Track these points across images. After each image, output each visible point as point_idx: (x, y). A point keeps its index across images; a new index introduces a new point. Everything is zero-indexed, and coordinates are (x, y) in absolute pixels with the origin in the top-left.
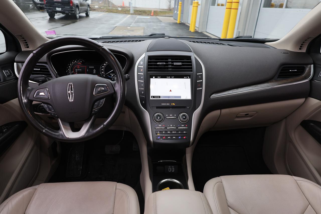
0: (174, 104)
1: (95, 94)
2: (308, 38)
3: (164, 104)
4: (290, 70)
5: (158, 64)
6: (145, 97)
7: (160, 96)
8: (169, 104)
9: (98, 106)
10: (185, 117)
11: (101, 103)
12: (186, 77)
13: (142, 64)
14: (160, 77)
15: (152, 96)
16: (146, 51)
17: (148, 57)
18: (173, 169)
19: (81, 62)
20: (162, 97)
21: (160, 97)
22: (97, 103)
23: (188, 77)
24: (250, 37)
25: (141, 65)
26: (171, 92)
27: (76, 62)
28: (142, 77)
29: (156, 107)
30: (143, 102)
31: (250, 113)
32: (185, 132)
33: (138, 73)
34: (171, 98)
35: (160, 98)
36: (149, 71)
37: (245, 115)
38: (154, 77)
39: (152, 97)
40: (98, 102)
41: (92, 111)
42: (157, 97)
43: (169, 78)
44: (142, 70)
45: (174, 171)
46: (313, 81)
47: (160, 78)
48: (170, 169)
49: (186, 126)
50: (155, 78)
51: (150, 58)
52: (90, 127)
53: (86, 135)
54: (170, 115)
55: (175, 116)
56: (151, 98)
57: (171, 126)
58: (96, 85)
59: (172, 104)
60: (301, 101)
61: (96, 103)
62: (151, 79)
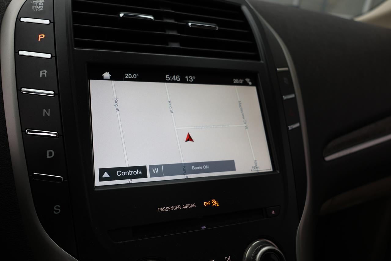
0: (215, 203)
3: (172, 208)
5: (121, 15)
7: (145, 167)
8: (193, 206)
12: (241, 81)
13: (39, 8)
14: (135, 76)
15: (102, 171)
20: (155, 171)
21: (143, 169)
23: (248, 80)
25: (39, 15)
26: (189, 142)
28: (44, 73)
30: (57, 209)
33: (21, 53)
34: (195, 172)
35: (144, 175)
36: (78, 44)
38: (107, 75)
39: (106, 175)
42: (130, 173)
43: (176, 82)
44: (41, 36)
47: (138, 80)
50: (115, 77)
56: (98, 183)
59: (206, 204)
62: (94, 84)
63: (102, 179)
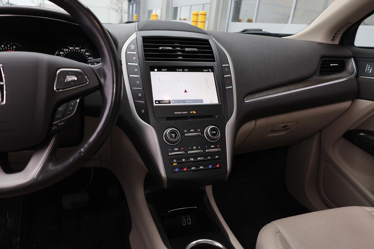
0: (194, 112)
1: (57, 89)
2: (346, 25)
3: (179, 113)
4: (331, 65)
5: (160, 48)
6: (146, 102)
8: (187, 113)
9: (64, 114)
10: (215, 132)
11: (71, 108)
12: (207, 70)
13: (133, 48)
14: (166, 70)
15: (156, 101)
16: (137, 30)
17: (142, 37)
18: (189, 220)
19: (14, 47)
20: (174, 102)
21: (169, 101)
22: (62, 109)
23: (210, 70)
24: (260, 31)
25: (133, 51)
26: (186, 93)
27: (4, 47)
28: (136, 70)
29: (165, 119)
30: (143, 111)
31: (289, 124)
32: (217, 157)
33: (128, 64)
34: (188, 103)
35: (170, 103)
36: (147, 60)
37: (283, 128)
38: (156, 70)
39: (157, 102)
40: (65, 105)
41: (51, 125)
42: (165, 102)
43: (180, 72)
44: (134, 58)
45: (190, 223)
46: (359, 78)
47: (167, 71)
48: (184, 220)
49: (218, 146)
50: (159, 70)
51: (145, 39)
52: (50, 159)
53: (40, 178)
54: (191, 131)
55: (199, 132)
56: (155, 104)
57: (195, 148)
58: (58, 72)
59: (191, 112)
60: (347, 104)
61: (59, 109)
62: (152, 73)
63: (156, 103)
